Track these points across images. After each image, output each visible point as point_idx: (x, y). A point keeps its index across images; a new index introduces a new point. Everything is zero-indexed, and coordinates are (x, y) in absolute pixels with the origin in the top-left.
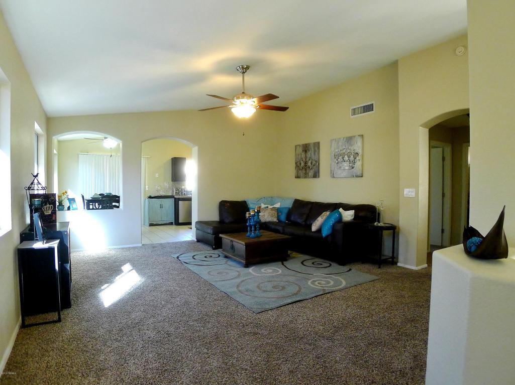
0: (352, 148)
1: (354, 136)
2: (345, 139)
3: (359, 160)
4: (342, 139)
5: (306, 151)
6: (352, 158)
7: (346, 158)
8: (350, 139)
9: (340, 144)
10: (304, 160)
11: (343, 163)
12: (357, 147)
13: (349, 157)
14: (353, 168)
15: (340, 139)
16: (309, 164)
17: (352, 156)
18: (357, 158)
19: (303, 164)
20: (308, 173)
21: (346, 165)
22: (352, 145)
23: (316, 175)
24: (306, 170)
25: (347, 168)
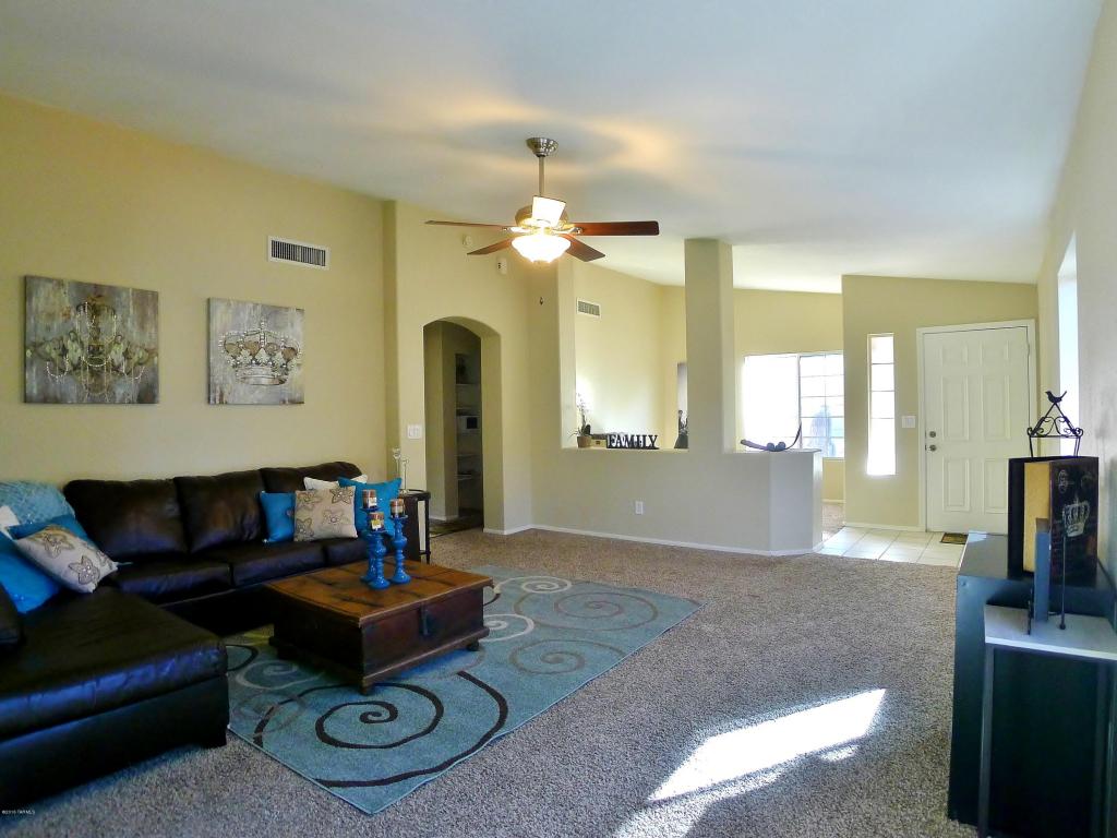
0: (281, 335)
1: (287, 309)
2: (259, 308)
3: (298, 365)
4: (251, 305)
5: (95, 311)
6: (279, 358)
7: (263, 356)
8: (273, 312)
9: (245, 316)
10: (86, 339)
11: (256, 368)
12: (295, 332)
13: (271, 355)
14: (282, 382)
15: (244, 303)
16: (116, 355)
17: (279, 354)
18: (294, 361)
19: (76, 353)
20: (110, 388)
21: (263, 375)
22: (277, 328)
23: (147, 395)
24: (95, 374)
25: (264, 381)
